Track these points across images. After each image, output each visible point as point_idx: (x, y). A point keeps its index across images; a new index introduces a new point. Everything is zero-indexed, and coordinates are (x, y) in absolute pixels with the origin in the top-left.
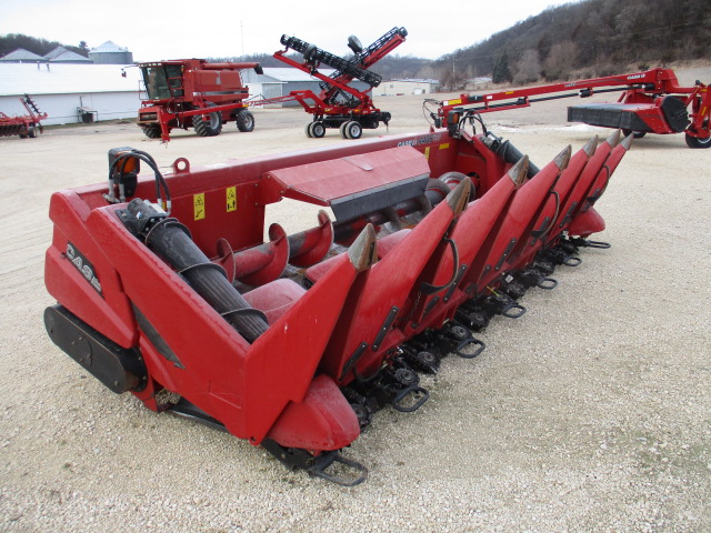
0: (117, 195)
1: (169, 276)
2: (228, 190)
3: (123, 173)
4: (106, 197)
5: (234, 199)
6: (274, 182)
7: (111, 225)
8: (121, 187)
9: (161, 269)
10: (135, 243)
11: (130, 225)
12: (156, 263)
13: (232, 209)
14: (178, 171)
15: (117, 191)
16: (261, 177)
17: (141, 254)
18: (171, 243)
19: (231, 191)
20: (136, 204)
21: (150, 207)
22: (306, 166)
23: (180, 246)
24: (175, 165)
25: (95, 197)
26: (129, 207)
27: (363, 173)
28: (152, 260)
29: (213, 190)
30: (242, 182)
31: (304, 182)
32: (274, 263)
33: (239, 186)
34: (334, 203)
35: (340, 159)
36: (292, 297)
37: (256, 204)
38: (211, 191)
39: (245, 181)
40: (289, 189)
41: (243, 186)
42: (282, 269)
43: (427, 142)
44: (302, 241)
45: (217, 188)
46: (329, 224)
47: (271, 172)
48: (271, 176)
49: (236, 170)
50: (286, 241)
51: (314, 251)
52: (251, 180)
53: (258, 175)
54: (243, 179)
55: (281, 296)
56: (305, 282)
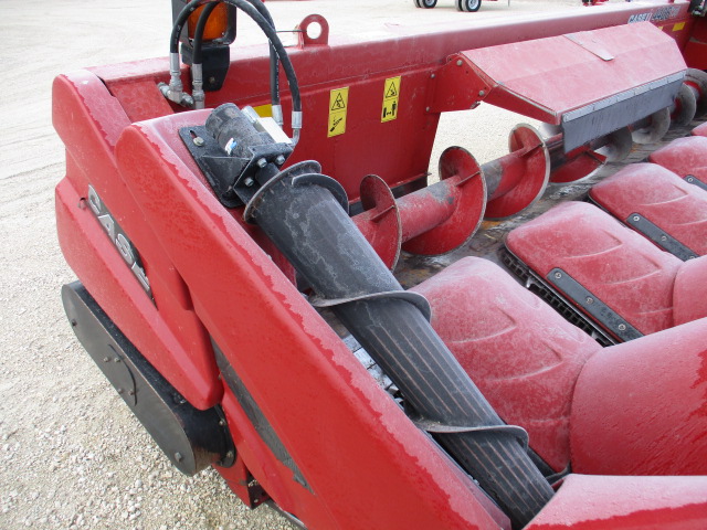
0: (188, 86)
1: (298, 319)
2: (388, 82)
3: (202, 41)
4: (165, 89)
5: (396, 99)
6: (468, 72)
7: (166, 169)
8: (197, 70)
9: (281, 297)
10: (218, 220)
11: (210, 167)
12: (268, 281)
13: (389, 118)
14: (307, 41)
15: (186, 78)
16: (443, 61)
17: (233, 252)
18: (305, 227)
19: (393, 84)
20: (225, 119)
21: (257, 126)
22: (516, 46)
23: (327, 235)
24: (302, 29)
25: (141, 88)
26: (210, 122)
27: (602, 65)
28: (259, 269)
29: (364, 82)
30: (412, 69)
31: (519, 76)
32: (454, 220)
33: (406, 77)
34: (568, 118)
35: (560, 37)
36: (512, 315)
37: (428, 109)
38: (359, 83)
39: (416, 68)
40: (497, 88)
41: (413, 75)
42: (468, 231)
43: (661, 19)
44: (499, 179)
45: (370, 77)
46: (538, 149)
47: (464, 53)
48: (463, 60)
49: (405, 45)
50: (480, 183)
51: (511, 194)
52: (424, 66)
53: (438, 58)
54: (414, 62)
55: (492, 309)
56: (503, 256)
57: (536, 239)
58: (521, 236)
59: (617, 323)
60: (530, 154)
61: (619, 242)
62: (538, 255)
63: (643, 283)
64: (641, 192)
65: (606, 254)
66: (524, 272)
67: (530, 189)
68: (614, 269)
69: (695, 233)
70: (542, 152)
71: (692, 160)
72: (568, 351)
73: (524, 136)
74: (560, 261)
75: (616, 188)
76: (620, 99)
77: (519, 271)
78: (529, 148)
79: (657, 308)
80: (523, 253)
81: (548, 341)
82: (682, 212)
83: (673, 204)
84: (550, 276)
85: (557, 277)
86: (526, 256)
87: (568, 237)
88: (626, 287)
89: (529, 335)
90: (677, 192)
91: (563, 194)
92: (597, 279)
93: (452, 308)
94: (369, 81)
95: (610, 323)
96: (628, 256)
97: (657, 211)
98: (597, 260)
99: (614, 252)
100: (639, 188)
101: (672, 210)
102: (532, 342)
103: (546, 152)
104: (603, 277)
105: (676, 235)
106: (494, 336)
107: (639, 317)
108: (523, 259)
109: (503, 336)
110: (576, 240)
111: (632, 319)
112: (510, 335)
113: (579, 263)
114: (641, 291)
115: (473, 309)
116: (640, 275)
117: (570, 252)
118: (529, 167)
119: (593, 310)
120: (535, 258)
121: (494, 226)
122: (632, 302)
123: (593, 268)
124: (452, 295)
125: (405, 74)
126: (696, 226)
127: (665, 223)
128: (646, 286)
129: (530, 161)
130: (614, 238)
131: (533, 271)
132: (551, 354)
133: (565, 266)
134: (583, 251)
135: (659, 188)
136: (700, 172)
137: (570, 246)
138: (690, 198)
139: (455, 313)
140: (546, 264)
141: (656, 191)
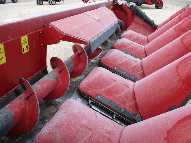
2: (22, 38)
5: (27, 44)
6: (53, 30)
13: (26, 51)
16: (44, 27)
19: (24, 39)
22: (69, 18)
27: (97, 22)
29: (10, 40)
30: (32, 31)
31: (72, 30)
32: (60, 85)
33: (30, 34)
34: (91, 42)
35: (82, 14)
36: (90, 127)
37: (41, 45)
38: (8, 41)
39: (33, 31)
40: (66, 35)
41: (32, 33)
42: (66, 88)
43: (107, 6)
44: (72, 65)
45: (13, 38)
46: (83, 52)
47: (51, 23)
48: (51, 26)
49: (26, 22)
50: (66, 70)
51: (77, 68)
52: (37, 29)
53: (41, 25)
54: (32, 29)
55: (82, 127)
56: (79, 93)
57: (89, 85)
58: (84, 85)
59: (121, 110)
60: (81, 54)
61: (115, 81)
62: (91, 91)
63: (125, 94)
64: (115, 60)
65: (112, 86)
66: (87, 98)
67: (83, 66)
68: (116, 91)
69: (132, 70)
70: (84, 53)
71: (124, 46)
72: (113, 136)
73: (77, 48)
74: (99, 92)
75: (108, 59)
76: (104, 32)
77: (86, 98)
78: (80, 52)
79: (131, 102)
80: (86, 91)
81: (105, 134)
82: (127, 64)
83: (124, 62)
84: (96, 98)
85: (99, 98)
86: (87, 92)
87: (99, 83)
88: (121, 96)
89: (97, 134)
90: (125, 58)
91: (92, 62)
92: (111, 95)
93: (66, 132)
94: (13, 39)
95: (119, 110)
96: (119, 85)
97: (120, 65)
98: (110, 89)
99: (115, 85)
100: (114, 58)
101: (125, 64)
102: (99, 137)
103: (86, 52)
104: (113, 95)
105: (127, 71)
106: (84, 139)
107: (127, 106)
108: (86, 93)
109: (88, 138)
110: (102, 83)
111: (125, 107)
112: (91, 137)
113: (105, 91)
114: (125, 97)
115: (74, 129)
116: (124, 91)
117: (101, 88)
118: (81, 58)
119: (113, 107)
120: (90, 92)
121: (73, 80)
122: (124, 101)
123: (109, 92)
124: (65, 125)
125: (29, 34)
126: (132, 67)
127: (123, 68)
128: (126, 95)
129: (81, 56)
130: (113, 80)
131: (90, 97)
132: (107, 140)
133: (100, 93)
134: (105, 87)
135: (119, 57)
136: (127, 49)
137: (100, 86)
138: (128, 59)
139: (67, 134)
140: (94, 94)
141: (119, 59)
